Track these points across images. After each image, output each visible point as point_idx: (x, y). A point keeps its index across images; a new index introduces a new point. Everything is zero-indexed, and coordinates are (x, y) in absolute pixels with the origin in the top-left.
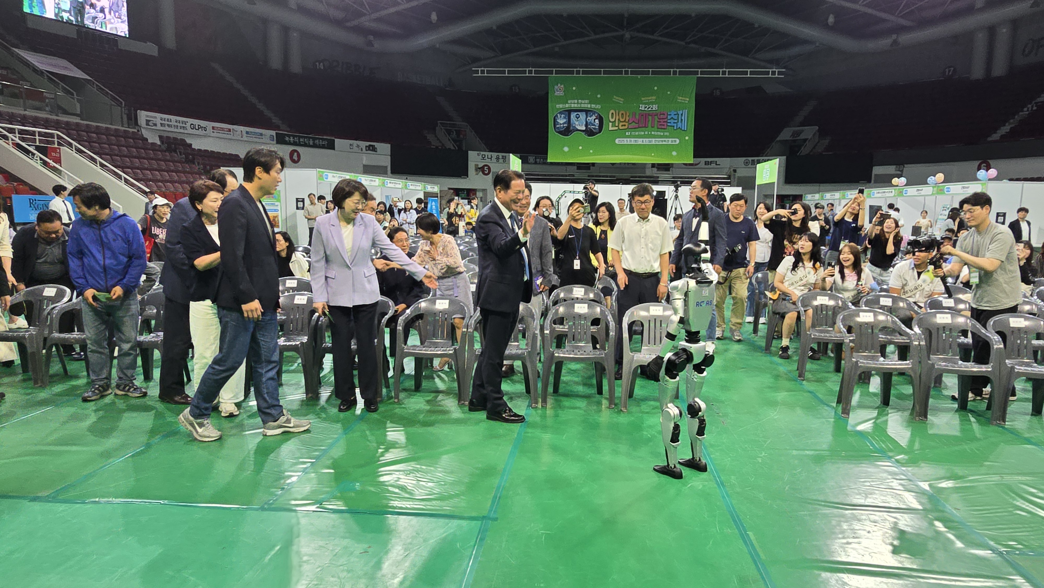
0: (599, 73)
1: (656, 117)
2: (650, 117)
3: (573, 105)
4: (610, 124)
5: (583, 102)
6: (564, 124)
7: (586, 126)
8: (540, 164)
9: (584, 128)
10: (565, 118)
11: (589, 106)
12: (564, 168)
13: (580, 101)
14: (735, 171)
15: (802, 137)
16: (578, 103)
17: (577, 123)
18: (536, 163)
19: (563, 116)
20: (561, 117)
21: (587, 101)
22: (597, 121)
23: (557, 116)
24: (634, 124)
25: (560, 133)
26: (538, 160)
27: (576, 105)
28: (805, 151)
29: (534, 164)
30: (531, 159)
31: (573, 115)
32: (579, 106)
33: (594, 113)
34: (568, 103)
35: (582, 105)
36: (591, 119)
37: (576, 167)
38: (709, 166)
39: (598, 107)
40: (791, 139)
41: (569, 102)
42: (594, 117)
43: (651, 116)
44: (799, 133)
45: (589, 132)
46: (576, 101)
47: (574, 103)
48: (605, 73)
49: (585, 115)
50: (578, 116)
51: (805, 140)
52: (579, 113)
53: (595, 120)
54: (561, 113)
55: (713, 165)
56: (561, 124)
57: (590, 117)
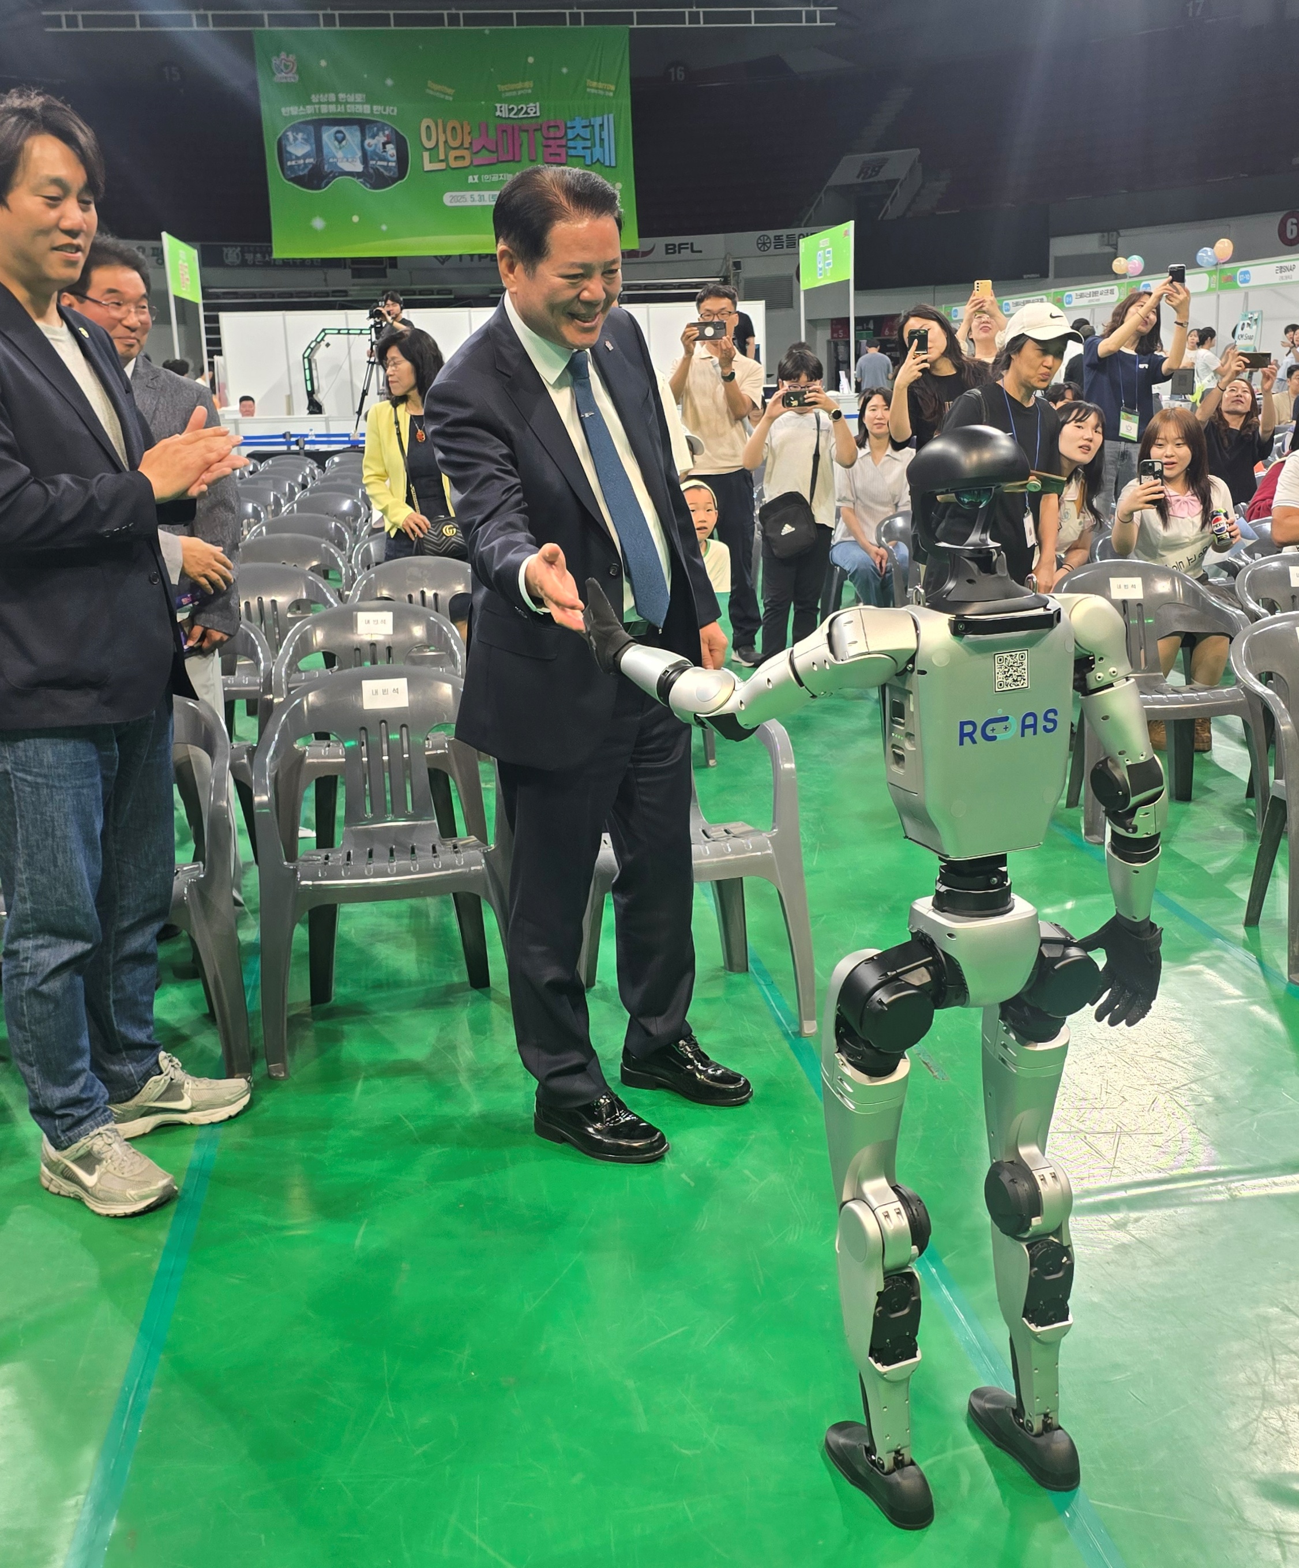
0: (384, 20)
1: (538, 134)
2: (524, 137)
3: (324, 109)
4: (426, 155)
5: (351, 99)
6: (305, 156)
7: (365, 160)
8: (254, 265)
9: (359, 168)
10: (306, 141)
11: (367, 109)
12: (318, 274)
13: (341, 96)
14: (737, 265)
15: (885, 175)
16: (337, 102)
17: (340, 154)
18: (244, 264)
19: (300, 136)
20: (295, 139)
21: (359, 97)
22: (391, 149)
23: (285, 136)
24: (484, 152)
25: (299, 181)
26: (249, 257)
27: (332, 108)
28: (892, 210)
29: (239, 266)
30: (232, 254)
31: (328, 135)
32: (341, 109)
33: (382, 127)
34: (310, 103)
35: (350, 108)
36: (375, 143)
37: (349, 271)
38: (676, 256)
39: (391, 110)
40: (860, 181)
41: (314, 98)
42: (381, 139)
43: (527, 131)
44: (877, 167)
45: (376, 179)
46: (332, 97)
47: (328, 103)
48: (400, 20)
49: (358, 134)
50: (340, 136)
51: (892, 183)
52: (342, 128)
53: (384, 144)
54: (295, 129)
55: (686, 253)
56: (298, 158)
57: (373, 137)
